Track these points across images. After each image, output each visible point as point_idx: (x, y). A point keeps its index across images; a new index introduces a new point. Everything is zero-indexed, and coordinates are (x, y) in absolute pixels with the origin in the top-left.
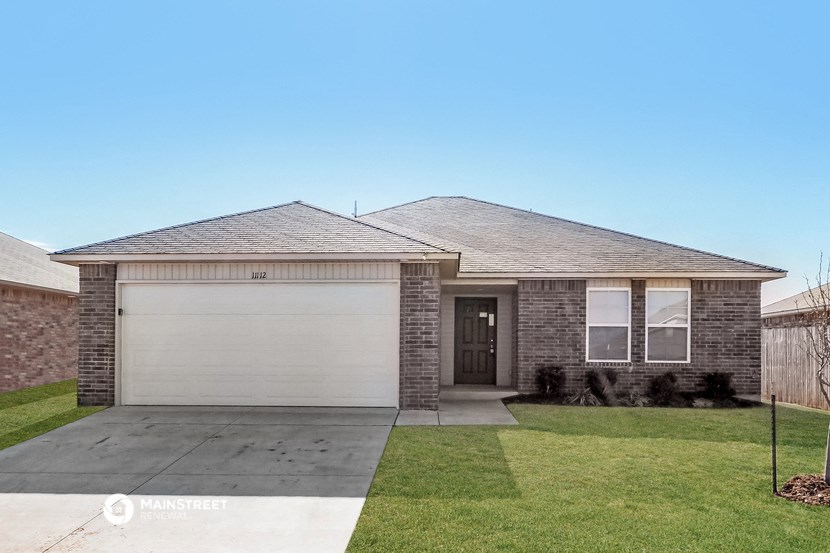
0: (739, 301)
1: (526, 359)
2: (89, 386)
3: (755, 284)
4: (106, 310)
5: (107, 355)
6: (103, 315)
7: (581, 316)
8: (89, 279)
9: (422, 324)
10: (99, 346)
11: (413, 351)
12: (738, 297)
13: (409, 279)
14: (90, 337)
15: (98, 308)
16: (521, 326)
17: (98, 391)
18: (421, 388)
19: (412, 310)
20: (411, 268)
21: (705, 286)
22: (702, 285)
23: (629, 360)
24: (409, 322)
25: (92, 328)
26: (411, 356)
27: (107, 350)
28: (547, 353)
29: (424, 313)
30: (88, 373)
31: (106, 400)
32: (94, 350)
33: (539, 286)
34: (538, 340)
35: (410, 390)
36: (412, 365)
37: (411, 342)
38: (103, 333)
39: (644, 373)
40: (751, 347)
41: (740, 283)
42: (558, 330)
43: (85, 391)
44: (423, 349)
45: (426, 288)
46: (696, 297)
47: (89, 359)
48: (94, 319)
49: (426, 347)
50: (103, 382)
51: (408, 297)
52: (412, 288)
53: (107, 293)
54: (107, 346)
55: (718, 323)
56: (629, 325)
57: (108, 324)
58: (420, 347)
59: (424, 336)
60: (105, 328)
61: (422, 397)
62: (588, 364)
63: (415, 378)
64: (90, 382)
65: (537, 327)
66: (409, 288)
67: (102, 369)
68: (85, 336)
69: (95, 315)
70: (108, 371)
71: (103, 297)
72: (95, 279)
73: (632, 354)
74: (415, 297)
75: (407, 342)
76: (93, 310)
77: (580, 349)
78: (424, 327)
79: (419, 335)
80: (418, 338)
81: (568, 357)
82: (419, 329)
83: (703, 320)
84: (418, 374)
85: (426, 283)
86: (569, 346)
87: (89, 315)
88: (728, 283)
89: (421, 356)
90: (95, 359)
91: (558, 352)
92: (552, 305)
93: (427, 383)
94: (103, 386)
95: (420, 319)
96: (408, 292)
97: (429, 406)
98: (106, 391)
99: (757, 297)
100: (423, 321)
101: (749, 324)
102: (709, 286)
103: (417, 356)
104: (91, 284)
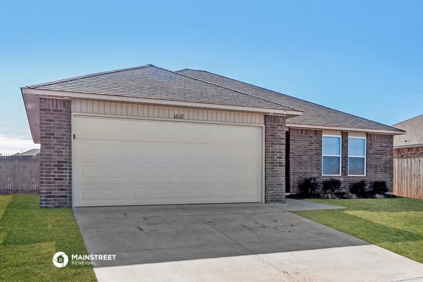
0: (385, 145)
1: (294, 173)
2: (51, 193)
3: (391, 136)
4: (65, 135)
5: (66, 169)
6: (62, 138)
7: (320, 150)
8: (49, 110)
9: (277, 152)
10: (58, 162)
11: (272, 168)
12: (385, 143)
13: (270, 125)
14: (50, 155)
15: (58, 133)
16: (291, 155)
17: (58, 197)
18: (277, 190)
19: (272, 144)
20: (271, 118)
21: (372, 136)
22: (371, 136)
23: (340, 175)
24: (270, 151)
25: (52, 148)
26: (271, 171)
27: (65, 166)
28: (304, 171)
29: (278, 146)
30: (50, 183)
31: (66, 203)
32: (55, 166)
33: (300, 132)
34: (300, 163)
35: (271, 192)
36: (272, 176)
37: (271, 163)
38: (62, 152)
39: (347, 181)
40: (389, 168)
41: (386, 136)
42: (309, 158)
43: (47, 197)
44: (278, 167)
45: (279, 131)
46: (369, 142)
47: (51, 172)
48: (55, 141)
49: (280, 166)
50: (63, 190)
51: (270, 135)
52: (272, 130)
53: (64, 121)
54: (66, 162)
55: (377, 156)
56: (340, 156)
57: (66, 145)
58: (276, 166)
59: (278, 159)
60: (63, 149)
61: (277, 195)
62: (323, 177)
63: (273, 185)
64: (51, 190)
65: (299, 156)
66: (270, 130)
67: (62, 180)
68: (47, 155)
69: (54, 138)
70: (67, 181)
71: (62, 125)
72: (54, 110)
73: (342, 171)
74: (273, 136)
75: (269, 163)
76: (54, 134)
77: (319, 169)
78: (278, 154)
79: (276, 159)
80: (275, 160)
81: (314, 173)
82: (276, 155)
83: (372, 154)
84: (275, 182)
85: (279, 128)
86: (314, 167)
87: (50, 138)
88: (381, 135)
89: (277, 171)
90: (55, 172)
91: (309, 170)
92: (306, 144)
93: (280, 187)
94: (63, 193)
95: (276, 149)
96: (269, 133)
97: (281, 201)
98: (66, 196)
99: (392, 143)
100: (278, 151)
101: (389, 157)
102: (374, 136)
103: (275, 171)
104: (51, 114)
